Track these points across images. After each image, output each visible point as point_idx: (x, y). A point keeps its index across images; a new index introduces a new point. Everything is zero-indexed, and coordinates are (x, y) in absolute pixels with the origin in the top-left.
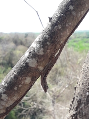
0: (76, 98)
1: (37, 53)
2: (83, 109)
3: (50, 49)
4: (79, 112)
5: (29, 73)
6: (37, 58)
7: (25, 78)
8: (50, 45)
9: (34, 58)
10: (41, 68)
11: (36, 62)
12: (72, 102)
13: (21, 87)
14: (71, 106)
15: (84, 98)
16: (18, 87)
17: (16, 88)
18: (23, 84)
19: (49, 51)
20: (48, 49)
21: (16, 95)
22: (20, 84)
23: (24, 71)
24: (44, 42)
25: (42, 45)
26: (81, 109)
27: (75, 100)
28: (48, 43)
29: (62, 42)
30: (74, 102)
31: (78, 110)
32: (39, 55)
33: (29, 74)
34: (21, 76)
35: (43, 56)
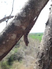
0: (40, 52)
1: (21, 16)
2: (45, 57)
3: (31, 13)
4: (43, 59)
5: (15, 30)
6: (21, 19)
7: (11, 34)
8: (31, 10)
9: (19, 19)
10: (24, 28)
11: (20, 22)
12: (38, 54)
13: (8, 42)
14: (38, 56)
15: (45, 51)
16: (6, 42)
17: (4, 43)
18: (10, 39)
19: (30, 14)
20: (29, 13)
21: (4, 48)
22: (8, 39)
23: (11, 29)
24: (26, 8)
25: (25, 10)
26: (44, 57)
27: (40, 53)
28: (29, 9)
29: (39, 10)
30: (39, 54)
31: (42, 58)
32: (22, 17)
33: (15, 32)
34: (8, 33)
35: (25, 18)
